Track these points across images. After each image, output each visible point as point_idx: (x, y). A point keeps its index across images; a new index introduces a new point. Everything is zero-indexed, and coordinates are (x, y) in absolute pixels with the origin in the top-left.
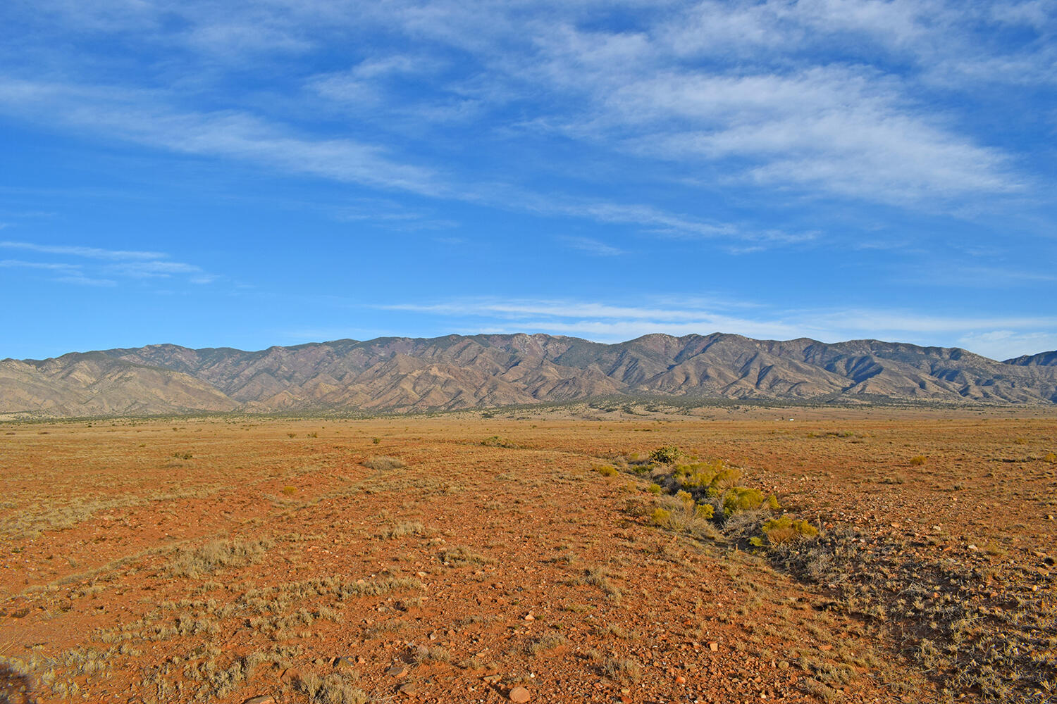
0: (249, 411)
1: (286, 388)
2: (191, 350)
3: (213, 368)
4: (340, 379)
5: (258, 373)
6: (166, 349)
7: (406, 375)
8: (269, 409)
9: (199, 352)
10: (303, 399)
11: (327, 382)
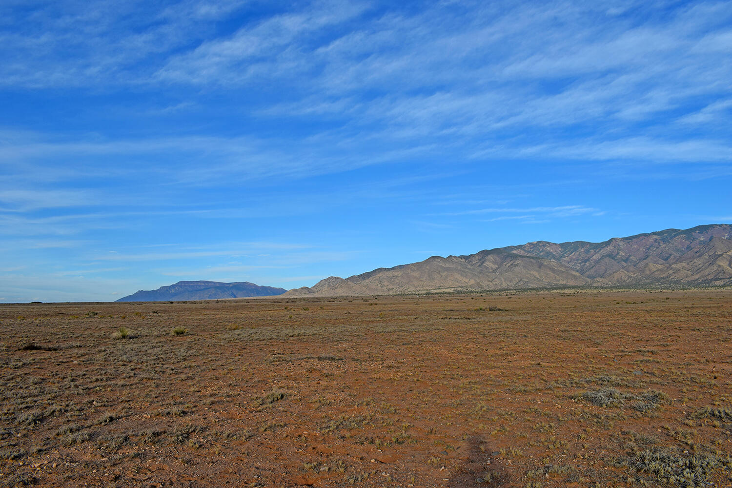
0: (595, 285)
1: (623, 267)
2: (556, 244)
3: (571, 255)
4: (666, 259)
5: (603, 257)
6: (540, 244)
7: (722, 255)
8: (610, 283)
9: (562, 245)
10: (636, 275)
11: (655, 262)
